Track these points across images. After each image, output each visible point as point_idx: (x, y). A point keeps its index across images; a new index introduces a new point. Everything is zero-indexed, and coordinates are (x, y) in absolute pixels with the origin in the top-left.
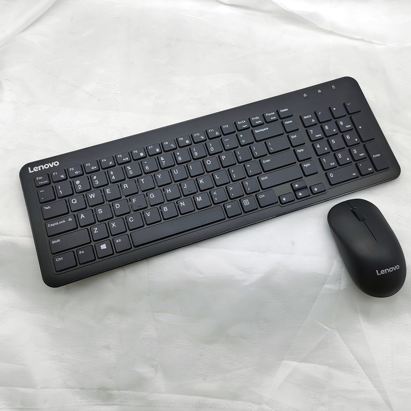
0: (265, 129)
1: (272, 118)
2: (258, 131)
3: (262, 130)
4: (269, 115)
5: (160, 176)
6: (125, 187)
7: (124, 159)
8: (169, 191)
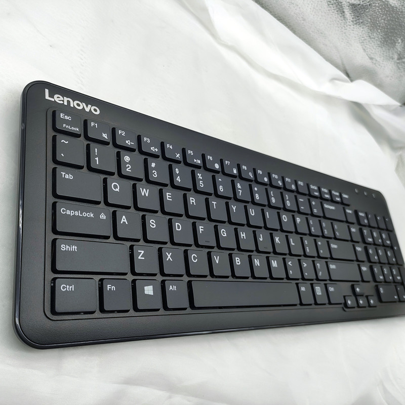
1: (337, 199)
2: (327, 206)
3: (330, 208)
4: (334, 193)
5: (234, 209)
6: (191, 201)
7: (195, 161)
8: (244, 235)
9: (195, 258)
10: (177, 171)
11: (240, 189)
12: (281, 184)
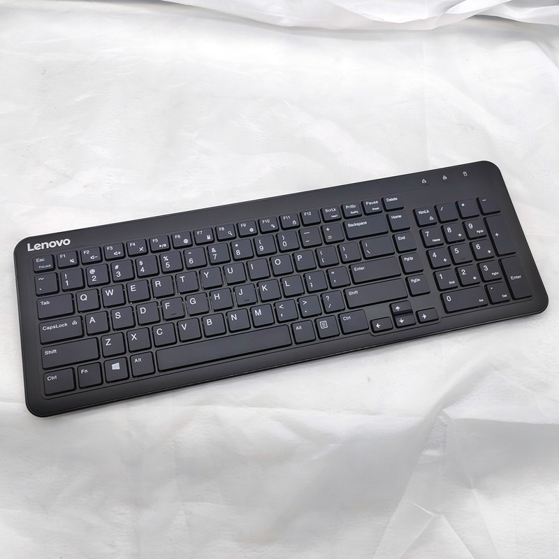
1: (373, 209)
2: (352, 225)
3: (358, 224)
5: (207, 275)
6: (157, 284)
7: (160, 246)
8: (218, 296)
9: (160, 332)
12: (274, 227)
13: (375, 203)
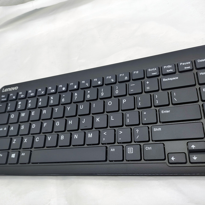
0: (174, 78)
1: (185, 68)
2: (166, 80)
3: (171, 79)
4: (183, 64)
5: (69, 109)
6: (44, 112)
7: (51, 91)
8: (71, 122)
9: (37, 139)
10: (40, 100)
11: (76, 96)
12: (113, 81)
13: (187, 63)
